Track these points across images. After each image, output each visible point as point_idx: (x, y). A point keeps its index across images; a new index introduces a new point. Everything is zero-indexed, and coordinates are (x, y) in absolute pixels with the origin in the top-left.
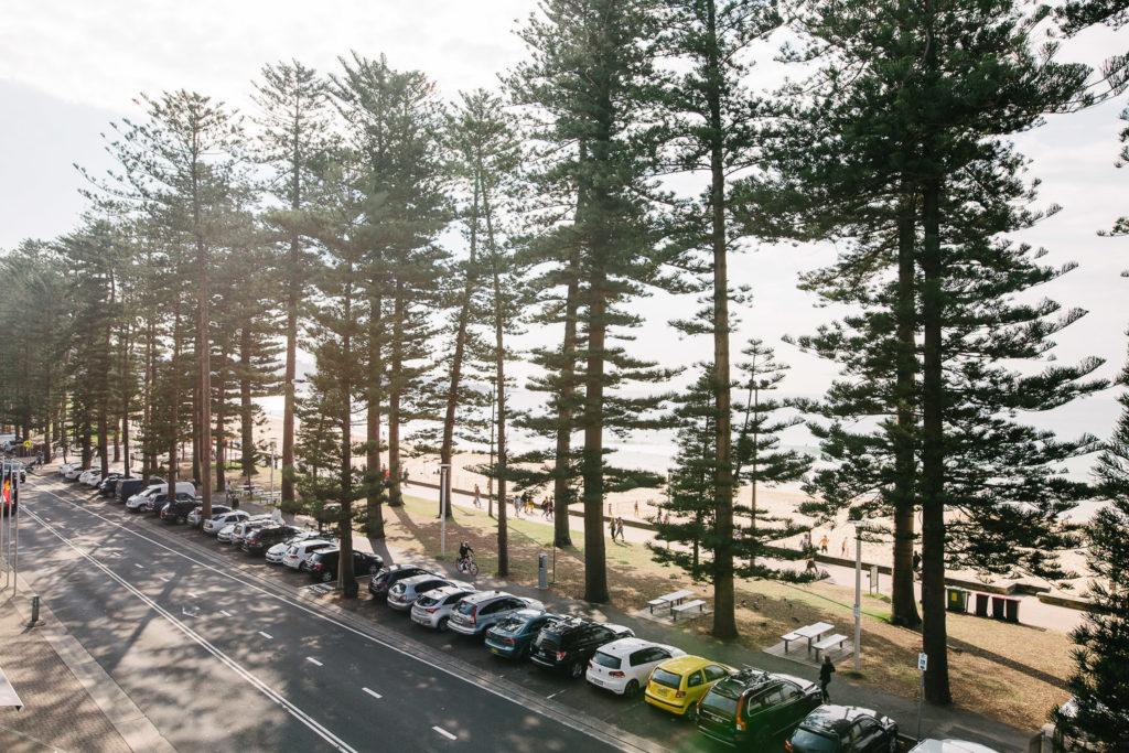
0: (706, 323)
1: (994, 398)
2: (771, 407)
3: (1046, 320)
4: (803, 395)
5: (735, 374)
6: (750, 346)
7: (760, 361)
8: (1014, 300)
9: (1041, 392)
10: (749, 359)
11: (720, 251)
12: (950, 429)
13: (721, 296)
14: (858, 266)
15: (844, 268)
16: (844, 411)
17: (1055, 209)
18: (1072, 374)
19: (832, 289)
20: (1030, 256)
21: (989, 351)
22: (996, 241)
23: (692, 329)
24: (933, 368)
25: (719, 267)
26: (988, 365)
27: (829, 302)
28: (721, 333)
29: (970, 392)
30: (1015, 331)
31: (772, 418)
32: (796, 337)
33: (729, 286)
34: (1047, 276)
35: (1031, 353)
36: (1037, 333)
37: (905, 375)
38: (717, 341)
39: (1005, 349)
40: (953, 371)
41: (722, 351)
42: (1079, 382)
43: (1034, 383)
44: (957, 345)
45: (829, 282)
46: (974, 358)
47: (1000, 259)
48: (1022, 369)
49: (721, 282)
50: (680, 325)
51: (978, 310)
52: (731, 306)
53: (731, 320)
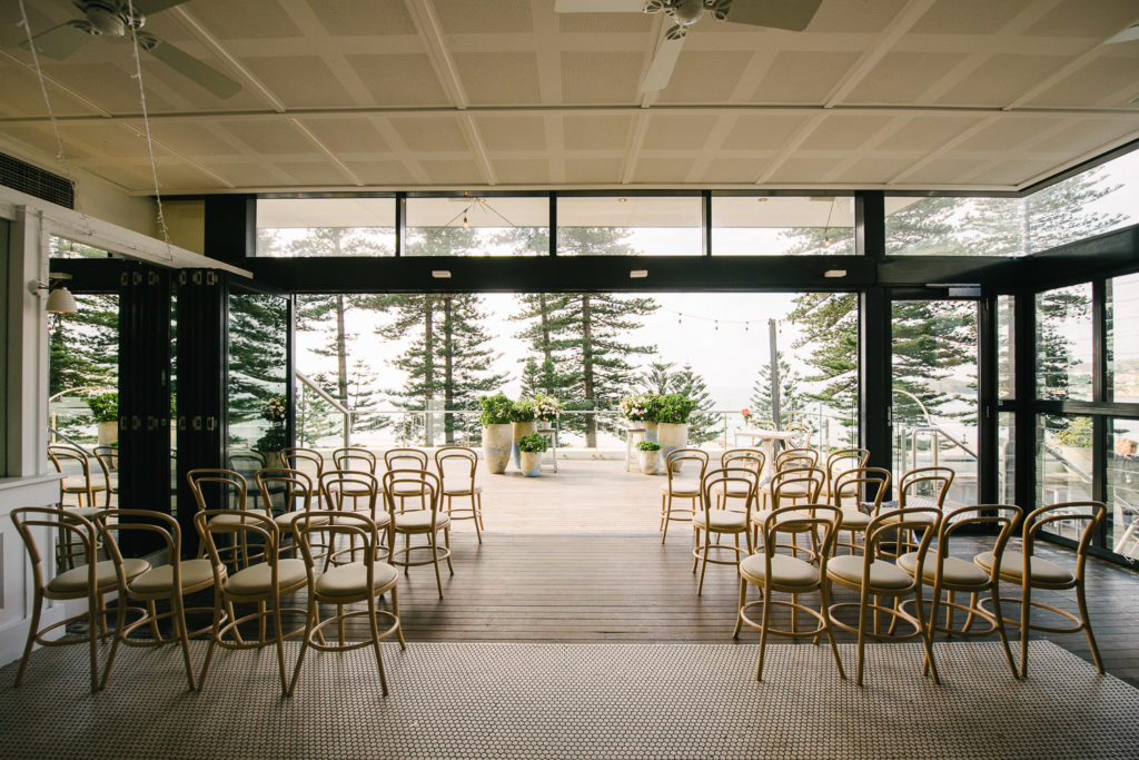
0: (332, 351)
1: (473, 387)
2: (370, 393)
3: (491, 355)
4: (388, 388)
5: (349, 377)
6: (357, 363)
7: (362, 371)
8: (478, 348)
9: (488, 384)
10: (358, 370)
11: (341, 312)
12: (454, 401)
13: (341, 337)
14: (403, 325)
15: (398, 324)
16: (412, 394)
17: (493, 314)
18: (499, 377)
19: (389, 334)
20: (482, 331)
21: (469, 368)
22: (471, 323)
23: (326, 353)
24: (449, 374)
25: (341, 321)
26: (469, 373)
27: (388, 340)
28: (342, 356)
29: (465, 384)
30: (479, 359)
31: (373, 398)
32: (390, 360)
33: (346, 332)
34: (490, 338)
35: (484, 369)
36: (488, 362)
37: (429, 377)
38: (340, 360)
39: (477, 367)
40: (457, 376)
41: (343, 366)
42: (502, 380)
43: (485, 381)
44: (458, 365)
45: (390, 331)
46: (463, 370)
47: (473, 330)
48: (480, 376)
49: (341, 329)
50: (317, 352)
51: (465, 351)
52: (347, 342)
53: (347, 350)
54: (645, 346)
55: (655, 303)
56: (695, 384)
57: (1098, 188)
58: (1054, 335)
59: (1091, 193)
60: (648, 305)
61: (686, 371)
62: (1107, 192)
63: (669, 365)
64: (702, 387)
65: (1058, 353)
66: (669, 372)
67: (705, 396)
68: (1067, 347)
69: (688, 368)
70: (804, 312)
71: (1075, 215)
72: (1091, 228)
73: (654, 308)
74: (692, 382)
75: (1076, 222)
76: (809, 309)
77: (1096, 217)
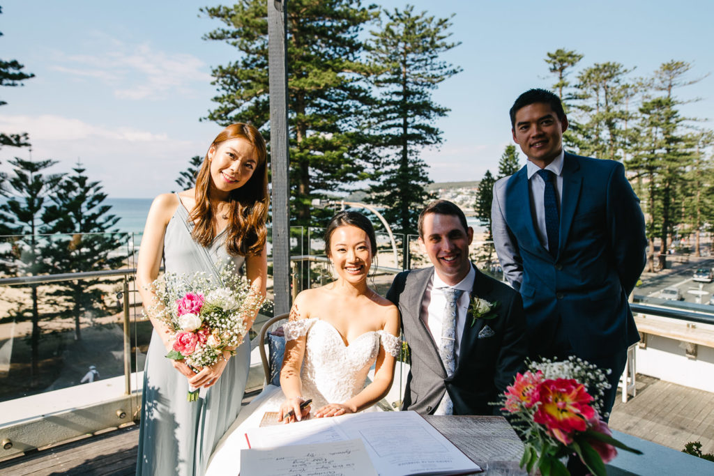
54: (8, 134)
55: (24, 71)
56: (91, 193)
57: (448, 41)
58: (418, 159)
59: (444, 45)
60: (11, 71)
61: (77, 175)
62: (453, 46)
63: (45, 164)
64: (101, 198)
65: (421, 174)
66: (46, 173)
67: (105, 209)
68: (426, 169)
69: (80, 171)
70: (228, 111)
71: (434, 60)
72: (443, 73)
73: (22, 76)
74: (87, 189)
75: (435, 67)
76: (233, 109)
77: (446, 65)
